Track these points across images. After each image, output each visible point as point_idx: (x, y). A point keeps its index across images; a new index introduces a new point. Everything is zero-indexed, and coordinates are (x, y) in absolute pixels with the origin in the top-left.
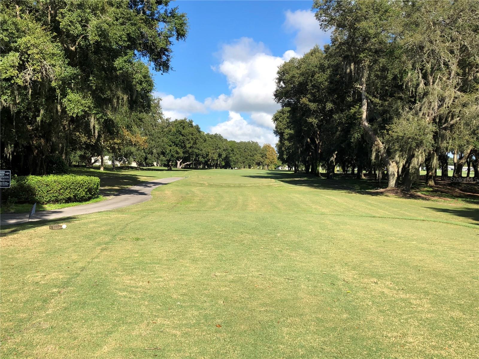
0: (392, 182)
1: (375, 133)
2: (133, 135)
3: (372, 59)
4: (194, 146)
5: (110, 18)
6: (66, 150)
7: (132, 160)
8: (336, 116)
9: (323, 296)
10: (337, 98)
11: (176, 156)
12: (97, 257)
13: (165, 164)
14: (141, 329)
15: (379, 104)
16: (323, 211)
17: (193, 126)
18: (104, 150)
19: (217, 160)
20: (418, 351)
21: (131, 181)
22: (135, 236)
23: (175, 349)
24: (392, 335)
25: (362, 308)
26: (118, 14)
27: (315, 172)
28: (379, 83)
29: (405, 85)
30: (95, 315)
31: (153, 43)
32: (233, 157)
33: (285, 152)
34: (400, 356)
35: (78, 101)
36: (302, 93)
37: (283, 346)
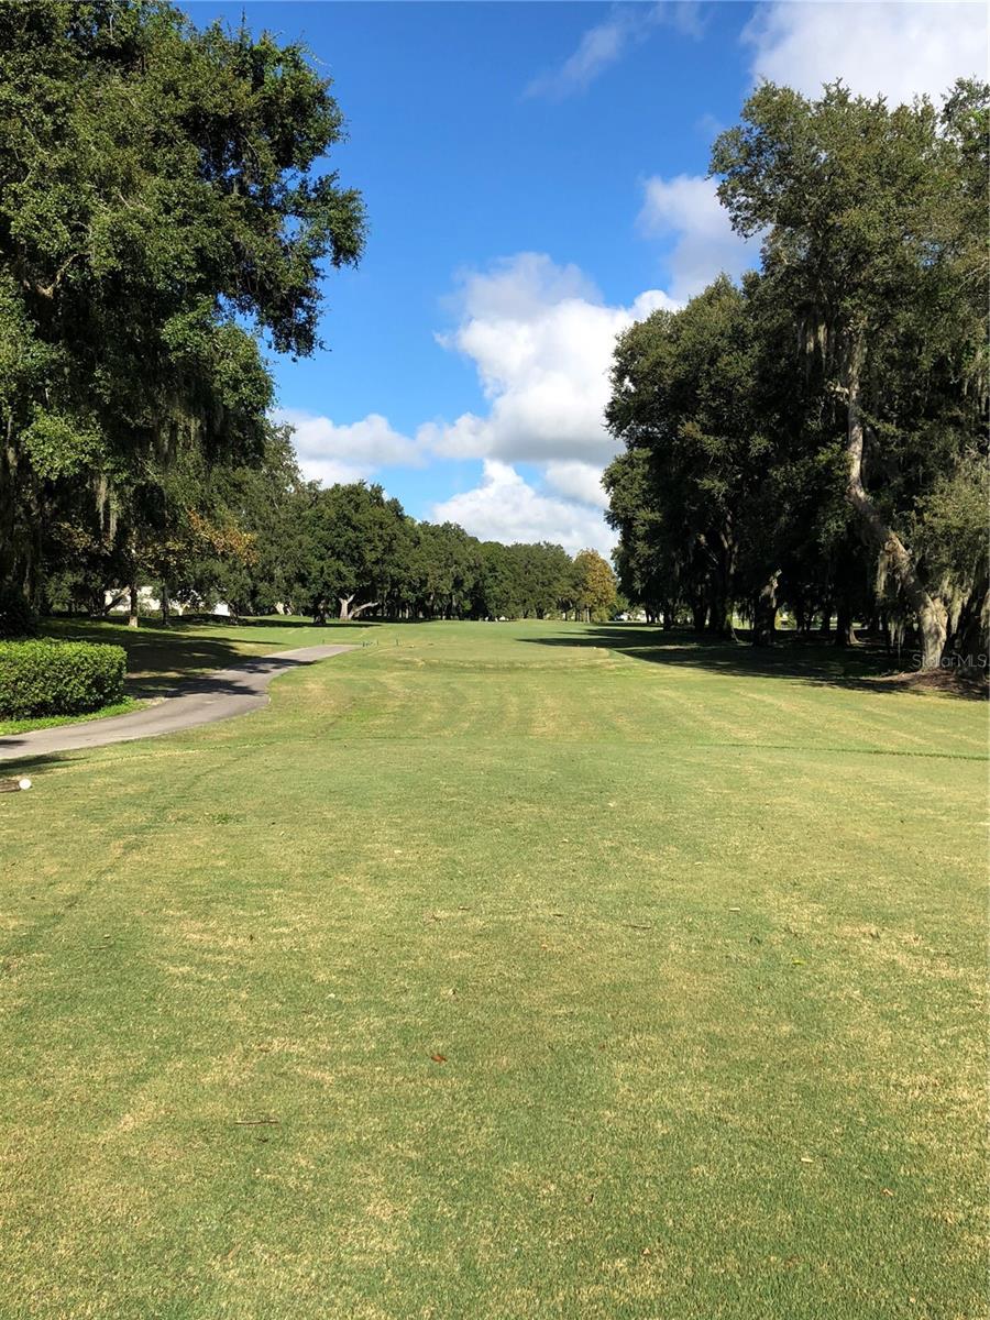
0: (933, 655)
1: (887, 519)
2: (217, 528)
3: (876, 314)
4: (386, 557)
5: (148, 205)
6: (32, 570)
7: (218, 596)
8: (776, 474)
9: (728, 975)
10: (779, 423)
11: (338, 585)
12: (112, 869)
13: (306, 608)
14: (226, 1069)
15: (897, 437)
16: (739, 735)
17: (382, 504)
18: (139, 569)
19: (451, 595)
20: (981, 1126)
21: (212, 657)
22: (218, 810)
23: (316, 1122)
24: (914, 1082)
25: (833, 1008)
26: (170, 195)
27: (721, 628)
28: (895, 380)
29: (966, 384)
30: (101, 1029)
31: (268, 273)
32: (495, 588)
33: (638, 573)
34: (931, 1139)
35: (62, 436)
36: (684, 409)
37: (614, 1114)
